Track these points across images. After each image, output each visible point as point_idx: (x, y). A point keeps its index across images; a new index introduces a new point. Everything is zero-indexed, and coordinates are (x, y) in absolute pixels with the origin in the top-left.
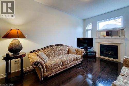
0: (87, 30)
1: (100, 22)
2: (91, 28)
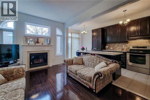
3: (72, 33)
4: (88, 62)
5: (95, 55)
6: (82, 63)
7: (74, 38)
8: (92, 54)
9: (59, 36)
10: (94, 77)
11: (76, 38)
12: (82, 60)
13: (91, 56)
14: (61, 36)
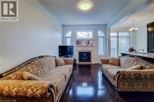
0: (66, 37)
1: (79, 32)
2: (71, 36)
3: (118, 32)
4: (124, 64)
5: (135, 57)
6: (118, 64)
7: (121, 37)
8: (131, 56)
9: (101, 37)
10: (116, 76)
11: (124, 37)
12: (120, 61)
13: (129, 58)
14: (103, 37)
